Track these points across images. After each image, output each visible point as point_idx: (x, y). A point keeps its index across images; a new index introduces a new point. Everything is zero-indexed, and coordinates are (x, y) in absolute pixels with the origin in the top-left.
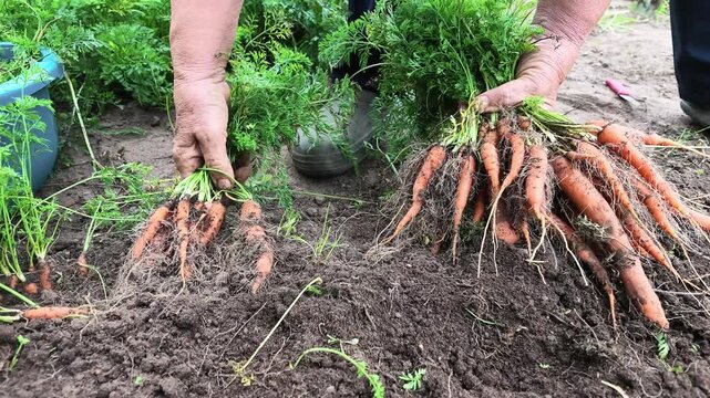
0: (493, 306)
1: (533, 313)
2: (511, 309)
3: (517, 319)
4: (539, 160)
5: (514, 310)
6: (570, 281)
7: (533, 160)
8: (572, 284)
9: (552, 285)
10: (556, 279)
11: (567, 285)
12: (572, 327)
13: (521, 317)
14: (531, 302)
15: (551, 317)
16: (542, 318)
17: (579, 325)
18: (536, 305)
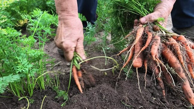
0: (130, 99)
1: (144, 101)
2: (136, 100)
3: (139, 103)
4: (157, 40)
5: (138, 101)
6: (154, 88)
7: (155, 40)
8: (155, 89)
9: (148, 90)
10: (149, 87)
11: (154, 90)
12: (158, 105)
13: (140, 103)
14: (143, 97)
15: (150, 101)
16: (147, 102)
17: (159, 104)
18: (145, 98)
